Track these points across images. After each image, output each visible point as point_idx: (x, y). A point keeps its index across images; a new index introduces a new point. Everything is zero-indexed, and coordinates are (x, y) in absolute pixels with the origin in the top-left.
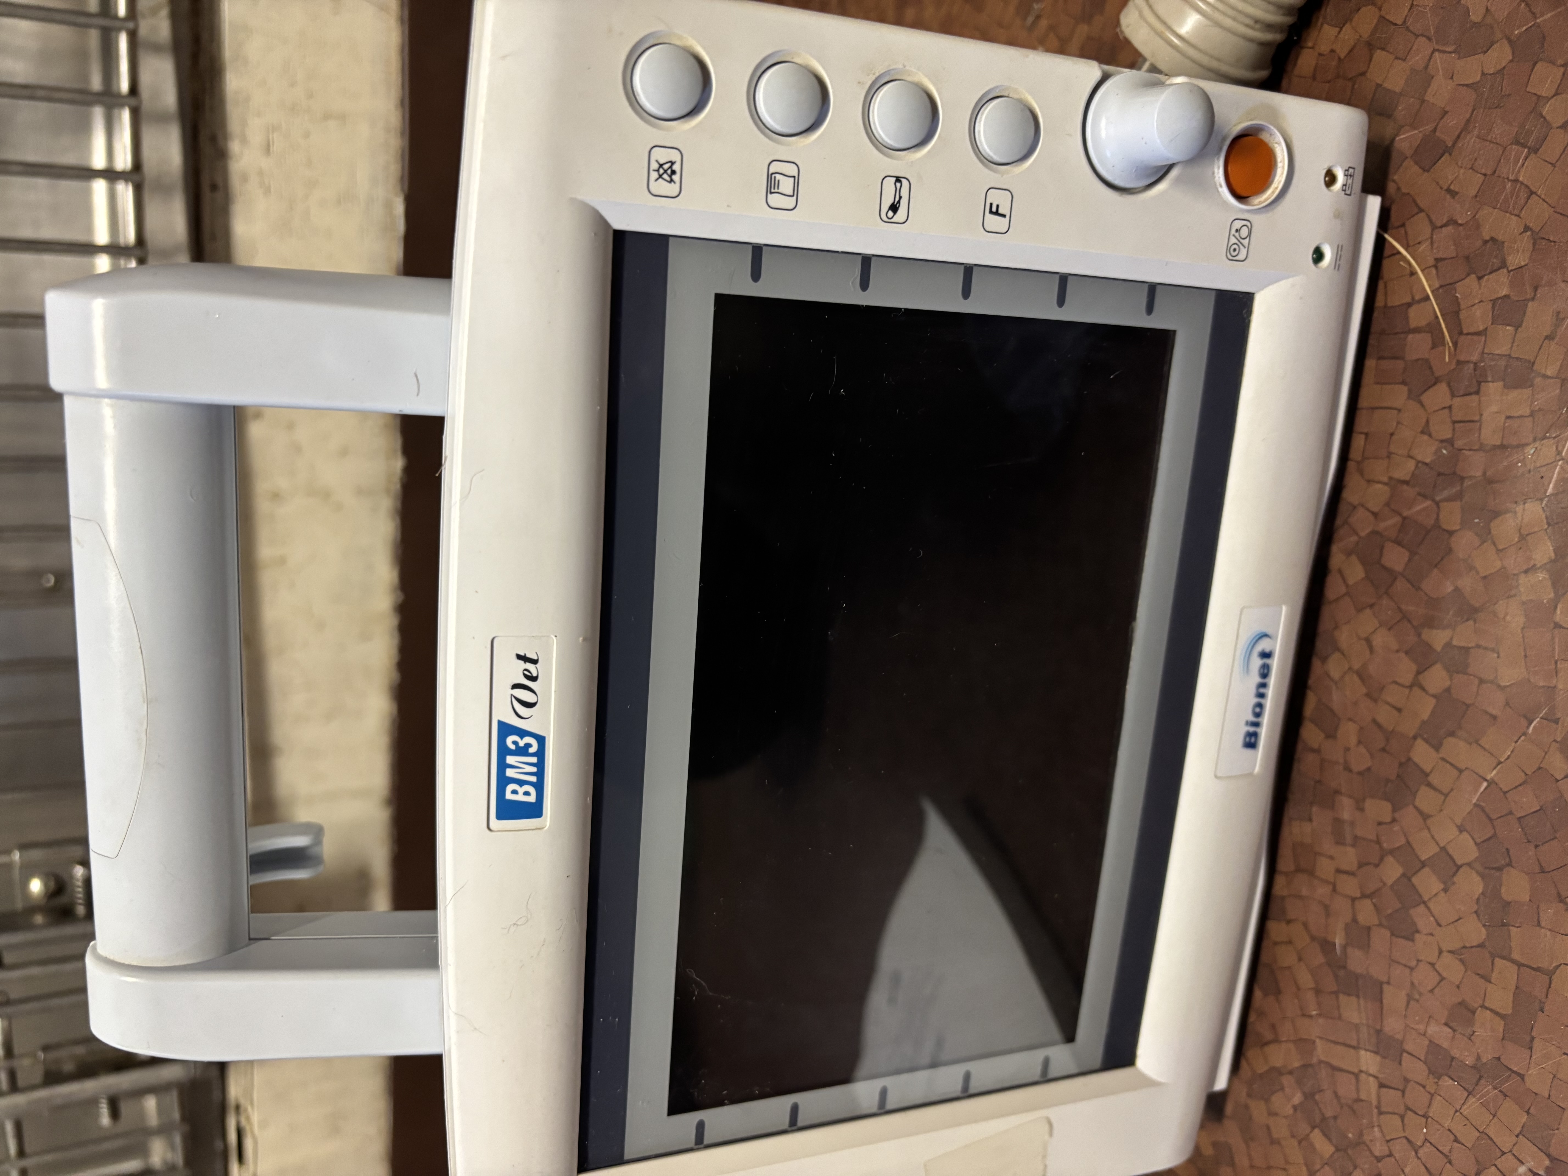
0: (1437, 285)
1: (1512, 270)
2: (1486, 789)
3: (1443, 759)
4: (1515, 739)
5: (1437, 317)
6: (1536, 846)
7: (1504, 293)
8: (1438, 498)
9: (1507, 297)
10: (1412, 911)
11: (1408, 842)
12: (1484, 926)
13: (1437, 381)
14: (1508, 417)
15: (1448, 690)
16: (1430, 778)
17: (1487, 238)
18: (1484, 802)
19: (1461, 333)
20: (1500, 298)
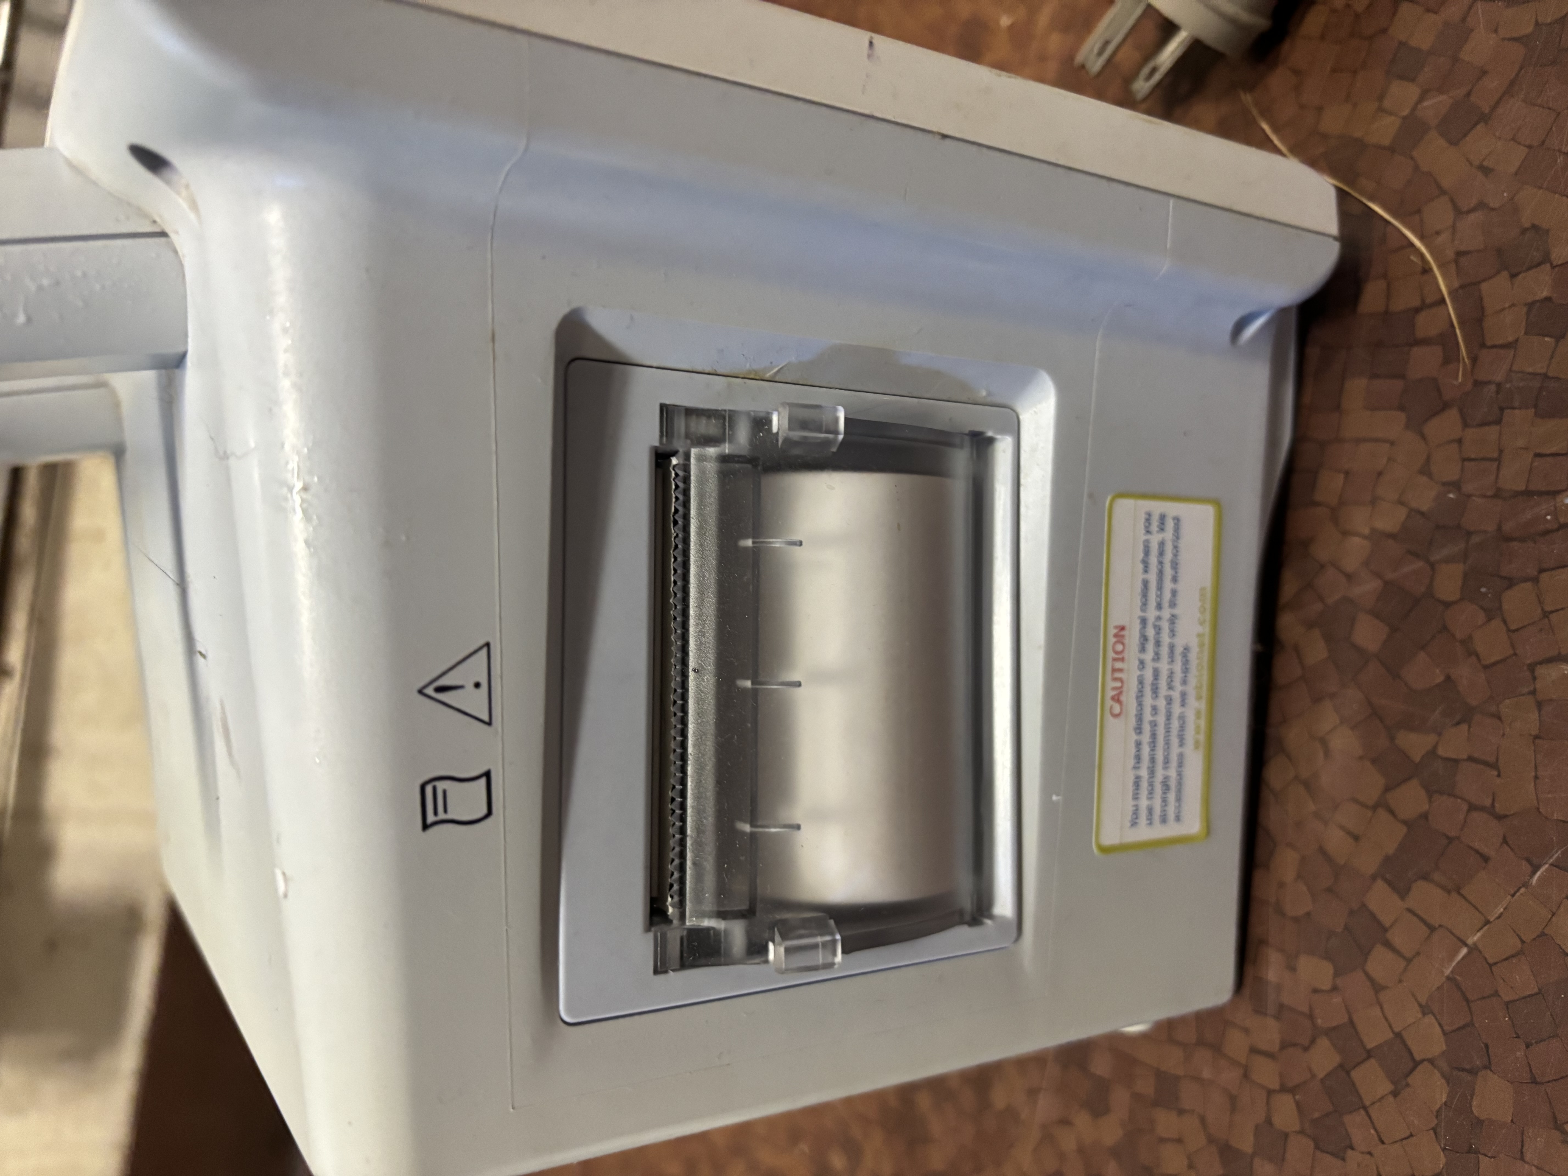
0: (1456, 285)
1: (1557, 266)
2: (1464, 958)
3: (1410, 910)
4: (1512, 892)
5: (1452, 325)
6: (1528, 1046)
7: (1545, 294)
8: (1434, 557)
9: (1548, 299)
10: (1347, 1119)
11: (1351, 1022)
12: (1444, 1149)
13: (1446, 406)
14: (1538, 455)
15: (1425, 816)
16: (1389, 935)
17: (1527, 225)
18: (1460, 976)
19: (1483, 345)
20: (1538, 301)
